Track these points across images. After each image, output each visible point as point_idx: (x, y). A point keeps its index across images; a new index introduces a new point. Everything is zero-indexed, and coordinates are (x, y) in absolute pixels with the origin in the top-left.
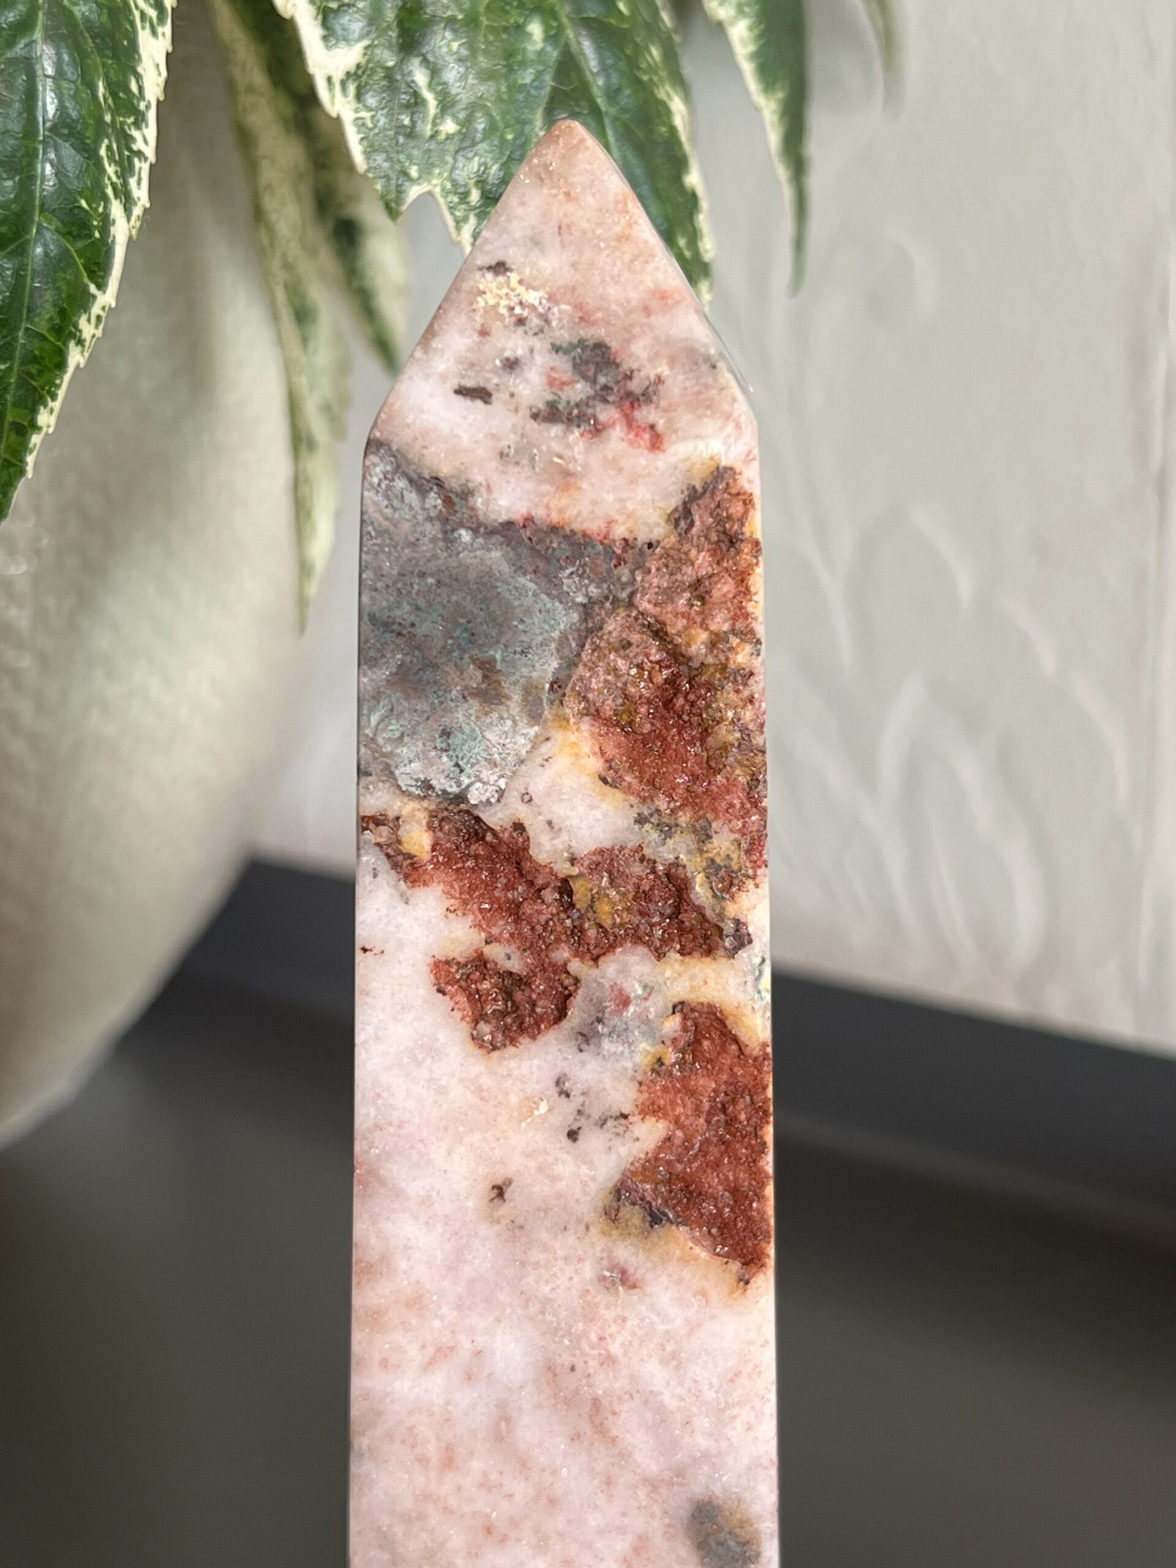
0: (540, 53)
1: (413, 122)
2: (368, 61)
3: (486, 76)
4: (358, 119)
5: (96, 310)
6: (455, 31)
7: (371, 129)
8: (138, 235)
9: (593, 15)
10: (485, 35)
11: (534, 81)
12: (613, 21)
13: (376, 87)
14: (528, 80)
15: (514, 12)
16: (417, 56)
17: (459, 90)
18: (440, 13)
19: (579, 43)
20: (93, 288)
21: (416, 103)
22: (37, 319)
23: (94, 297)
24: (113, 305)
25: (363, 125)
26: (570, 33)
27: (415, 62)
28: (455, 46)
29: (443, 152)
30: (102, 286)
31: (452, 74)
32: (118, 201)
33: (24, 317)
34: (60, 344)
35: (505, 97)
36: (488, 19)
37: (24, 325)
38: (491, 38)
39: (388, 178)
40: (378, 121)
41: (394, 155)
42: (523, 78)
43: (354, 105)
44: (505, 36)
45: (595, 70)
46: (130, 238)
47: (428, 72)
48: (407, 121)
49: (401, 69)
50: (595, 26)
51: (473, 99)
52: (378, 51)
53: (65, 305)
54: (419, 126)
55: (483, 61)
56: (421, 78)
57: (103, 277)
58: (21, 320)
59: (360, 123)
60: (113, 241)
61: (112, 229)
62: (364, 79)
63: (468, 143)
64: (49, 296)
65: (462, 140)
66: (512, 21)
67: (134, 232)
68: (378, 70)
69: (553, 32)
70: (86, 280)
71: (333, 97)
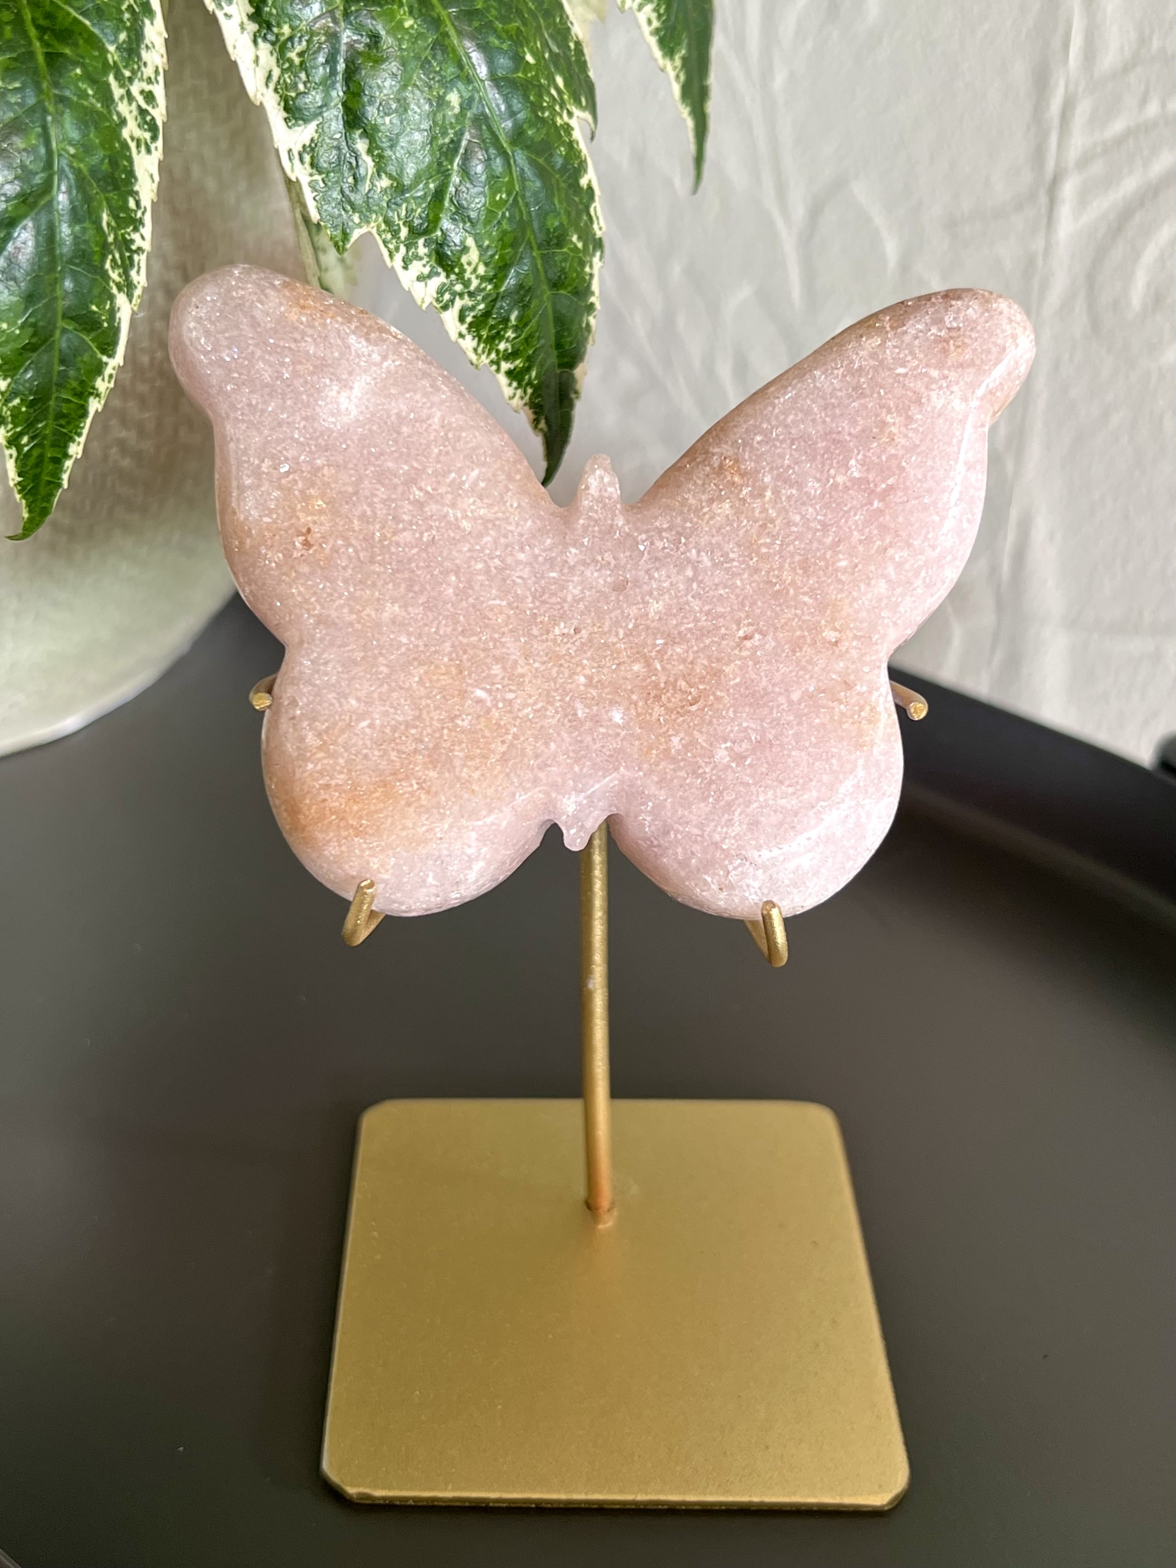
0: (457, 116)
2: (320, 136)
4: (312, 181)
5: (108, 371)
7: (322, 188)
9: (505, 74)
12: (521, 73)
14: (447, 140)
15: (435, 85)
16: (358, 129)
18: (374, 96)
20: (105, 359)
21: (358, 166)
23: (106, 364)
24: (122, 364)
25: (316, 185)
27: (358, 133)
30: (111, 355)
32: (122, 293)
34: (82, 402)
37: (54, 396)
43: (309, 170)
46: (133, 313)
47: (367, 141)
49: (347, 141)
50: (505, 82)
53: (84, 378)
57: (112, 350)
59: (313, 186)
60: (119, 323)
61: (118, 315)
62: (317, 150)
63: (399, 193)
65: (394, 192)
66: (435, 94)
67: (136, 309)
68: (328, 142)
70: (99, 355)
71: (293, 165)
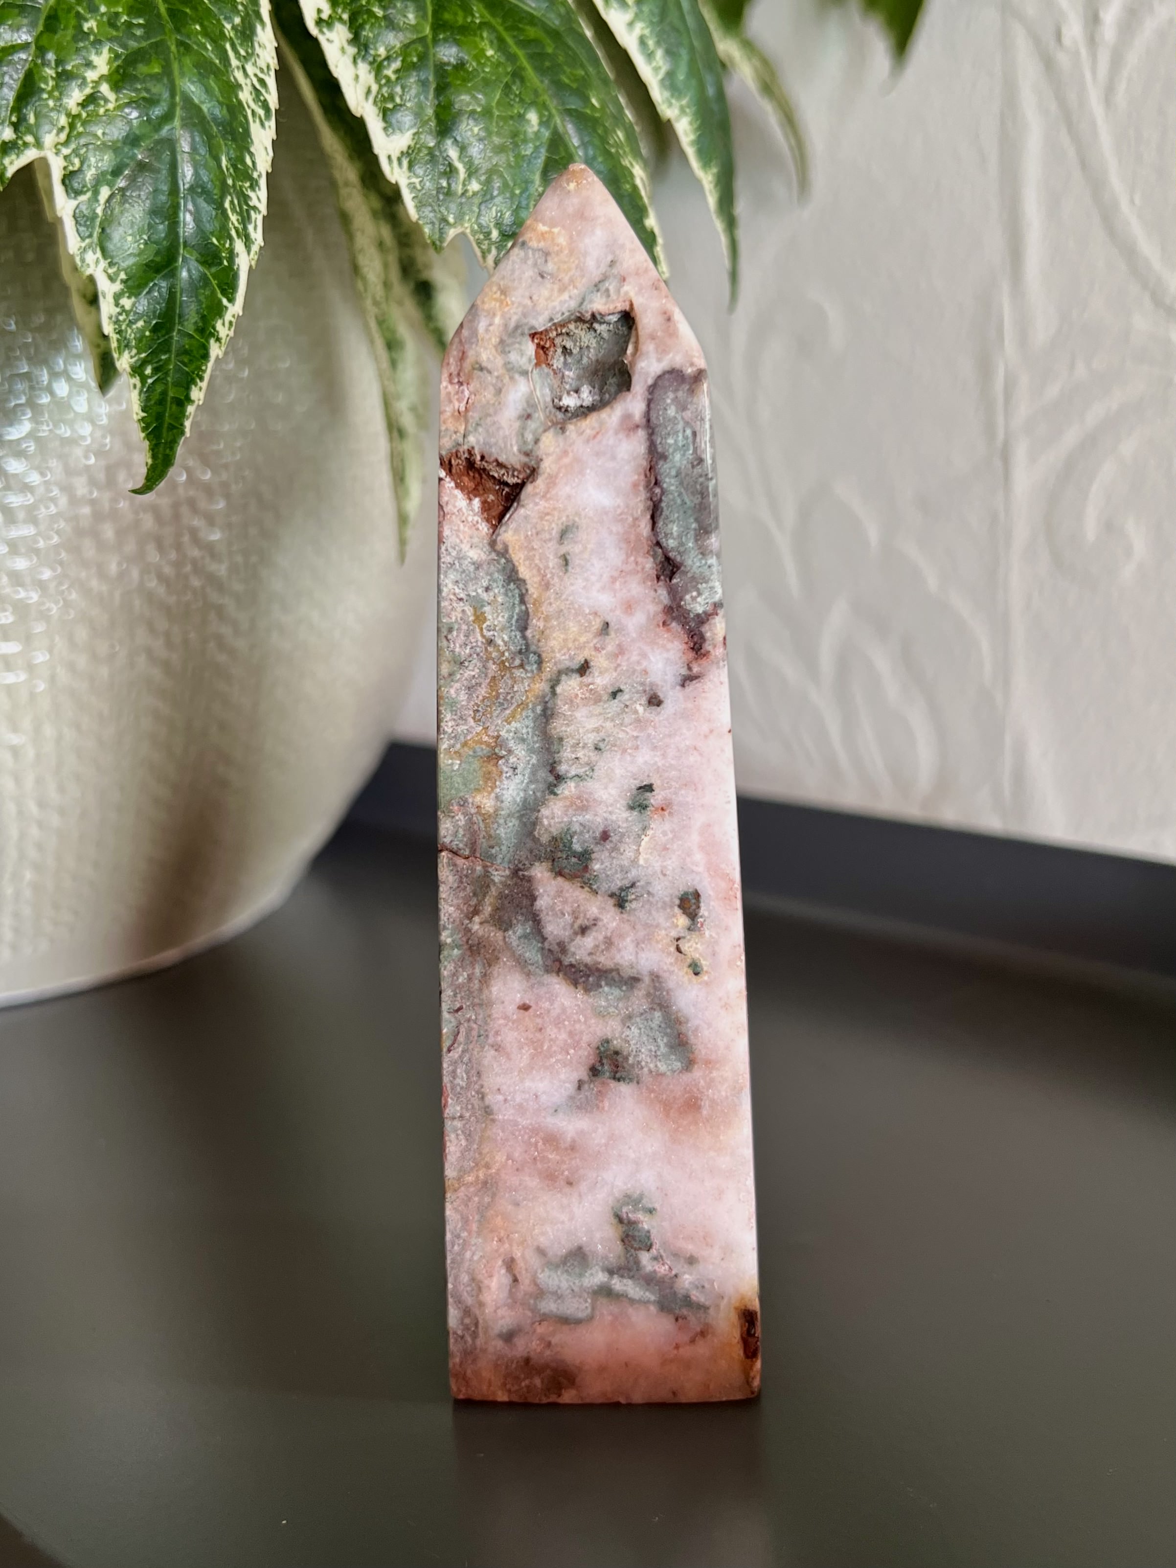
0: (537, 134)
1: (449, 184)
2: (416, 144)
3: (500, 150)
4: (410, 183)
5: (228, 317)
6: (475, 120)
7: (420, 191)
8: (257, 265)
9: (573, 107)
10: (497, 123)
11: (532, 153)
12: (588, 111)
13: (422, 161)
14: (528, 152)
15: (516, 105)
16: (449, 138)
17: (481, 161)
18: (464, 108)
19: (564, 126)
20: (225, 301)
21: (450, 171)
22: (186, 323)
23: (226, 308)
24: (241, 314)
25: (415, 187)
26: (558, 120)
27: (449, 142)
28: (476, 130)
29: (472, 204)
30: (231, 300)
31: (475, 150)
32: (240, 240)
33: (177, 321)
34: (203, 340)
35: (513, 164)
36: (499, 110)
37: (178, 327)
38: (501, 124)
39: (433, 223)
40: (425, 185)
41: (436, 208)
42: (525, 151)
43: (407, 174)
44: (511, 122)
45: (576, 144)
46: (251, 267)
47: (458, 149)
48: (445, 184)
49: (439, 147)
50: (574, 114)
51: (490, 166)
52: (422, 137)
53: (205, 313)
54: (453, 185)
55: (497, 140)
56: (453, 153)
57: (232, 294)
58: (175, 324)
59: (412, 187)
60: (238, 269)
61: (237, 261)
62: (413, 156)
63: (488, 197)
64: (193, 307)
65: (484, 195)
66: (516, 111)
67: (253, 263)
68: (424, 149)
69: (545, 119)
70: (220, 295)
71: (392, 169)
